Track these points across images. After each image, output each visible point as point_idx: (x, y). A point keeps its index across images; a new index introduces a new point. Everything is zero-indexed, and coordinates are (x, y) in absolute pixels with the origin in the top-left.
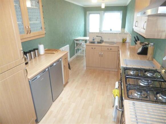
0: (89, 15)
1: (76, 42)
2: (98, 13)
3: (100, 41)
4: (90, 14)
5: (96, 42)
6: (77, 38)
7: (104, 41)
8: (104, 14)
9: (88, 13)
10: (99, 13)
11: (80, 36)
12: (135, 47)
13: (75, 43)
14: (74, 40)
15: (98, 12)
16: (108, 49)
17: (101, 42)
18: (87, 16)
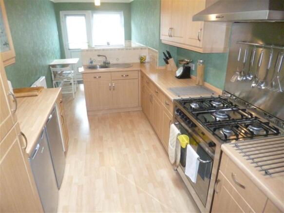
0: (65, 17)
1: (52, 69)
2: (82, 15)
3: (104, 63)
4: (66, 15)
5: (98, 66)
6: (52, 62)
7: (111, 63)
8: (92, 15)
9: (62, 13)
10: (84, 15)
11: (56, 58)
12: (166, 68)
13: (52, 72)
14: (50, 66)
15: (81, 13)
16: (122, 76)
17: (106, 65)
18: (62, 19)
